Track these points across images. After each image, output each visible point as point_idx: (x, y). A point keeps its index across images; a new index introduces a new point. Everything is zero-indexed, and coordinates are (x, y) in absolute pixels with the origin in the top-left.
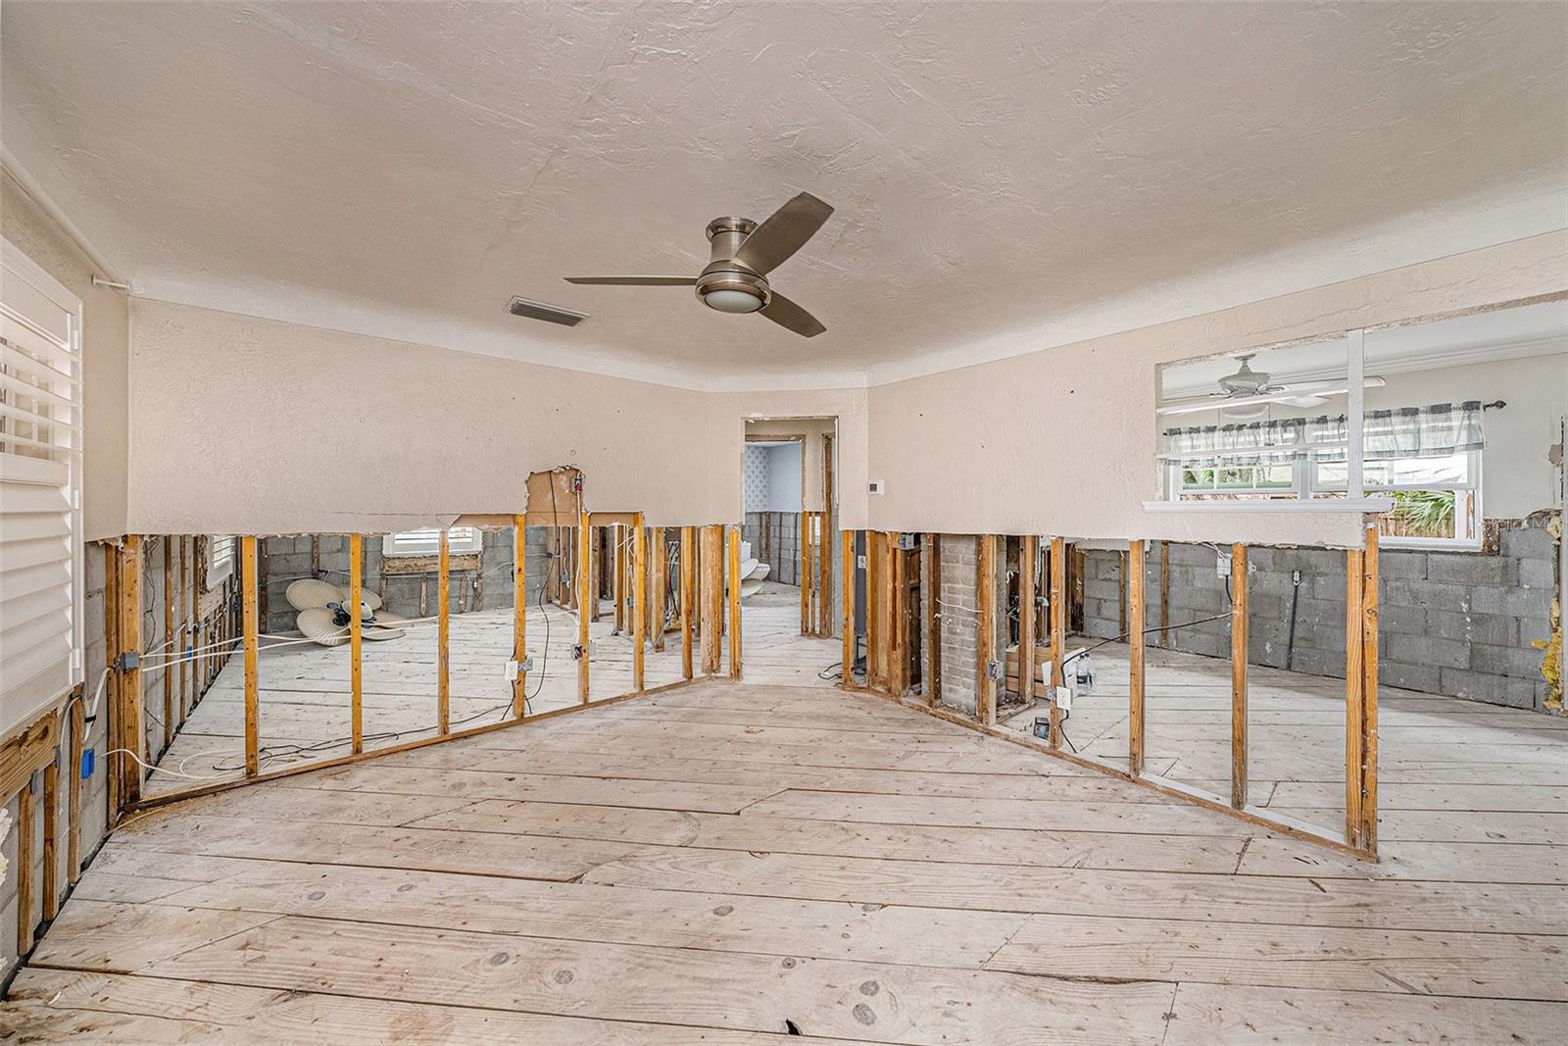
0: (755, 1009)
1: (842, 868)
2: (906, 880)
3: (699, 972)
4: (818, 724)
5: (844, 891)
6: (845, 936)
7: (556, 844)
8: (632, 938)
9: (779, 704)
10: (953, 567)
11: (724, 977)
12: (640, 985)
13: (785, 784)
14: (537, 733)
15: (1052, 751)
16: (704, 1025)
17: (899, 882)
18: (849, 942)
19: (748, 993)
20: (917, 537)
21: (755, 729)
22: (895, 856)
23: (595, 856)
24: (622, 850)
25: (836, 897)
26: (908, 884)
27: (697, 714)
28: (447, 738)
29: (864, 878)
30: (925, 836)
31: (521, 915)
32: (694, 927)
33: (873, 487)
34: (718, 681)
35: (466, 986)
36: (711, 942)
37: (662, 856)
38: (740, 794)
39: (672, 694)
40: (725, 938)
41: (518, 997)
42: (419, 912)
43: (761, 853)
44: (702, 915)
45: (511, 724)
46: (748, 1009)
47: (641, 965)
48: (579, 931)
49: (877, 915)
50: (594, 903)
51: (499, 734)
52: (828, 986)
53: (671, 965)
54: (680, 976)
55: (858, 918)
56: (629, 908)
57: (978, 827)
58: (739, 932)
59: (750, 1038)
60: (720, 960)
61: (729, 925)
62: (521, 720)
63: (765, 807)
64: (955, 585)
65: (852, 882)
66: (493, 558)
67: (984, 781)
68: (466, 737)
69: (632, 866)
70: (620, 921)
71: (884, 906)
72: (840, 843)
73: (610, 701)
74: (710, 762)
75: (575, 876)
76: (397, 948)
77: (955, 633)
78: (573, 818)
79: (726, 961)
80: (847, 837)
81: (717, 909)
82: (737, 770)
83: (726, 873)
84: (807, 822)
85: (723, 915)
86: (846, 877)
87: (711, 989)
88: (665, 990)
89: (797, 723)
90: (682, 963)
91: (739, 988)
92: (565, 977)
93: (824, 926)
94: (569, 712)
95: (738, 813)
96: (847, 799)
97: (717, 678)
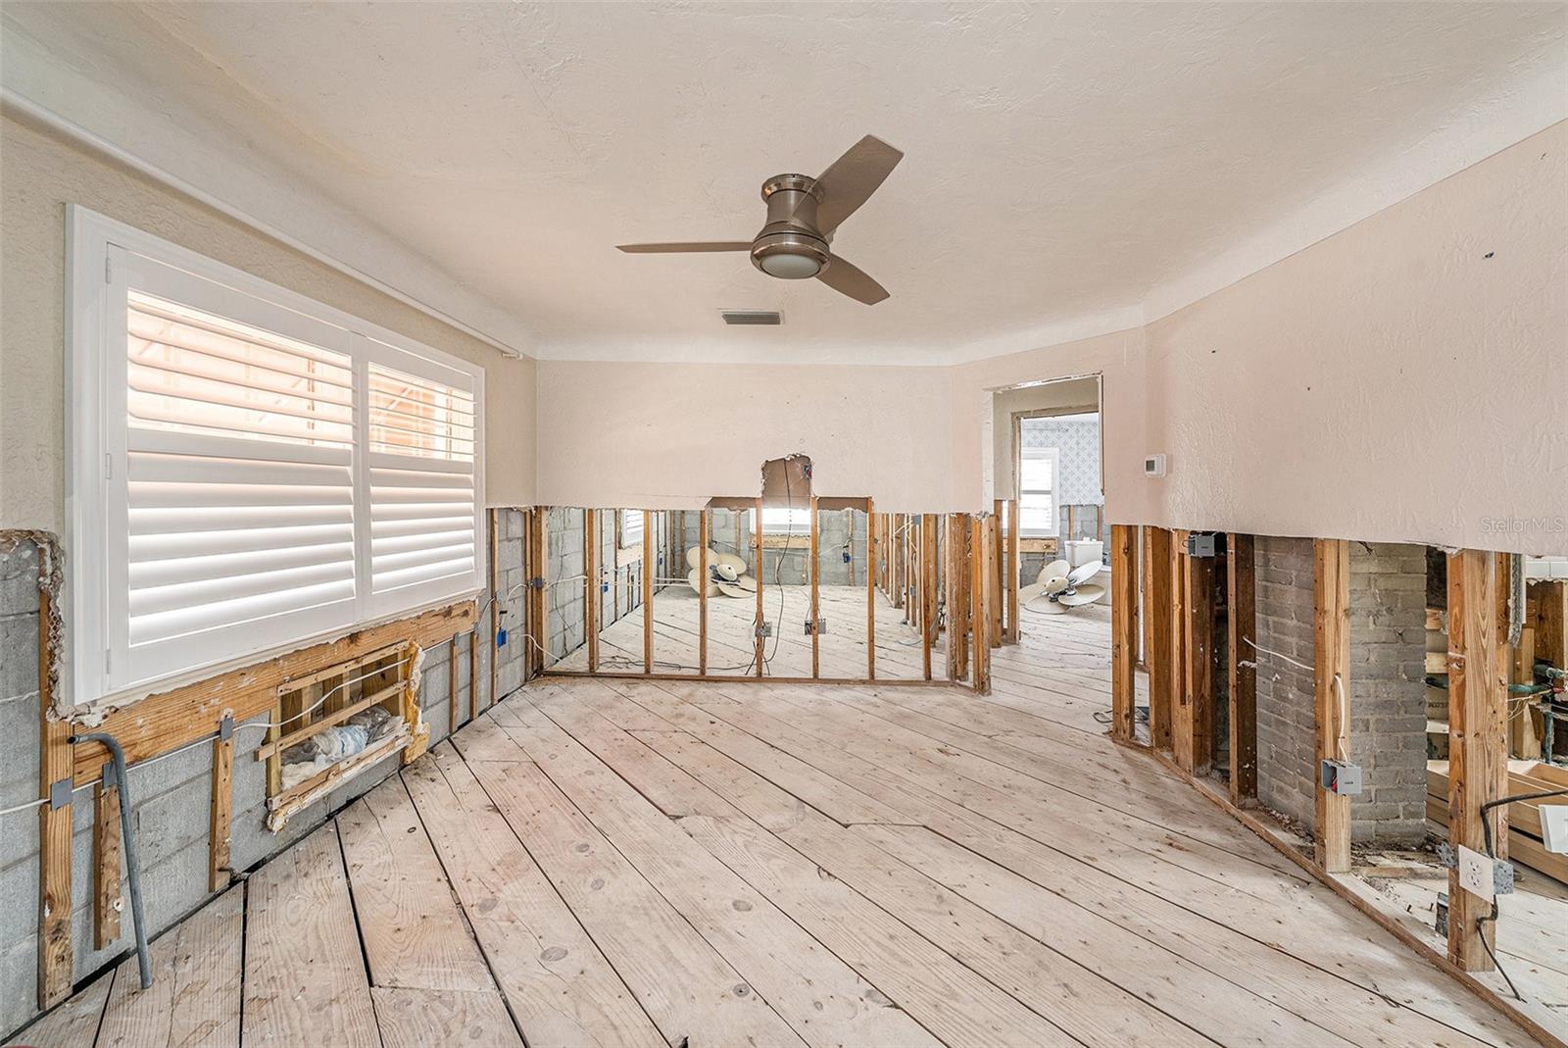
0: (674, 1007)
1: (891, 937)
2: (954, 996)
3: (673, 946)
4: (1033, 770)
5: (867, 959)
6: (818, 1005)
7: (689, 782)
8: (661, 884)
9: (1007, 732)
10: (1281, 590)
11: (684, 962)
12: (628, 924)
13: (924, 819)
14: (765, 693)
15: (1453, 968)
16: (631, 988)
17: (941, 993)
18: (815, 1015)
19: (684, 989)
20: (1220, 539)
21: (952, 750)
22: (971, 962)
23: (703, 806)
24: (725, 810)
25: (853, 960)
26: (953, 1003)
27: (907, 717)
28: (702, 678)
29: (904, 962)
30: (1040, 963)
31: (621, 824)
32: (708, 905)
33: (1150, 465)
34: (959, 689)
35: (552, 855)
36: (706, 925)
37: (747, 833)
38: (868, 809)
39: (903, 691)
40: (719, 930)
41: (566, 880)
42: (580, 792)
43: (829, 874)
44: (722, 900)
45: (751, 680)
46: (670, 1002)
47: (644, 909)
48: (637, 858)
49: (878, 1009)
50: (667, 842)
51: (740, 686)
52: (750, 1039)
53: (661, 924)
54: (658, 937)
55: (851, 998)
56: (683, 860)
57: (1147, 1001)
58: (733, 933)
59: (646, 1026)
60: (695, 945)
61: (736, 921)
62: (760, 678)
63: (879, 832)
64: (1285, 621)
65: (885, 956)
66: (828, 540)
67: (1232, 945)
68: (716, 681)
69: (718, 828)
70: (667, 866)
71: (896, 1006)
72: (919, 910)
73: (839, 682)
74: (871, 767)
75: (677, 814)
76: (551, 809)
77: (1285, 699)
78: (719, 770)
79: (698, 949)
80: (933, 907)
81: (739, 901)
82: (890, 785)
83: (780, 875)
84: (907, 871)
85: (738, 909)
86: (884, 948)
87: (664, 964)
88: (638, 940)
89: (1008, 761)
90: (669, 928)
91: (683, 980)
92: (598, 884)
93: (809, 982)
94: (800, 682)
95: (846, 826)
96: (980, 868)
97: (960, 685)
